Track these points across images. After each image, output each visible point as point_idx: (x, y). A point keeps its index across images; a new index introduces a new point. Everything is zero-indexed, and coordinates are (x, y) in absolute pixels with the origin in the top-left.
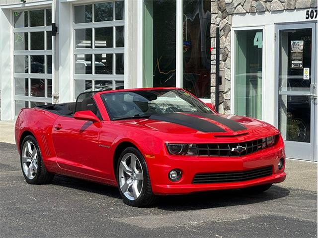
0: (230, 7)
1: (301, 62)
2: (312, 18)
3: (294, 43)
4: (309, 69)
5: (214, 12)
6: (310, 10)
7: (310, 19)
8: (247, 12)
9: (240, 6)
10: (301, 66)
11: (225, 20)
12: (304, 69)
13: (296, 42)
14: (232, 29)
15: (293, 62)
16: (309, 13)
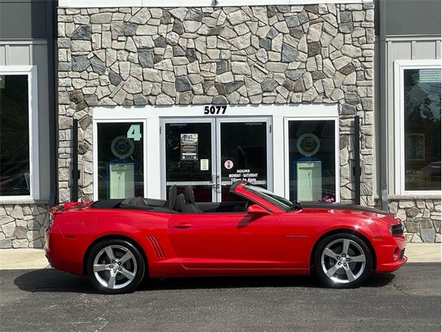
0: (92, 98)
1: (195, 154)
2: (213, 113)
3: (185, 136)
4: (207, 161)
5: (65, 102)
6: (210, 106)
7: (210, 114)
8: (119, 105)
9: (107, 98)
10: (195, 158)
11: (83, 111)
12: (202, 160)
13: (189, 135)
14: (93, 121)
15: (183, 154)
16: (209, 109)
